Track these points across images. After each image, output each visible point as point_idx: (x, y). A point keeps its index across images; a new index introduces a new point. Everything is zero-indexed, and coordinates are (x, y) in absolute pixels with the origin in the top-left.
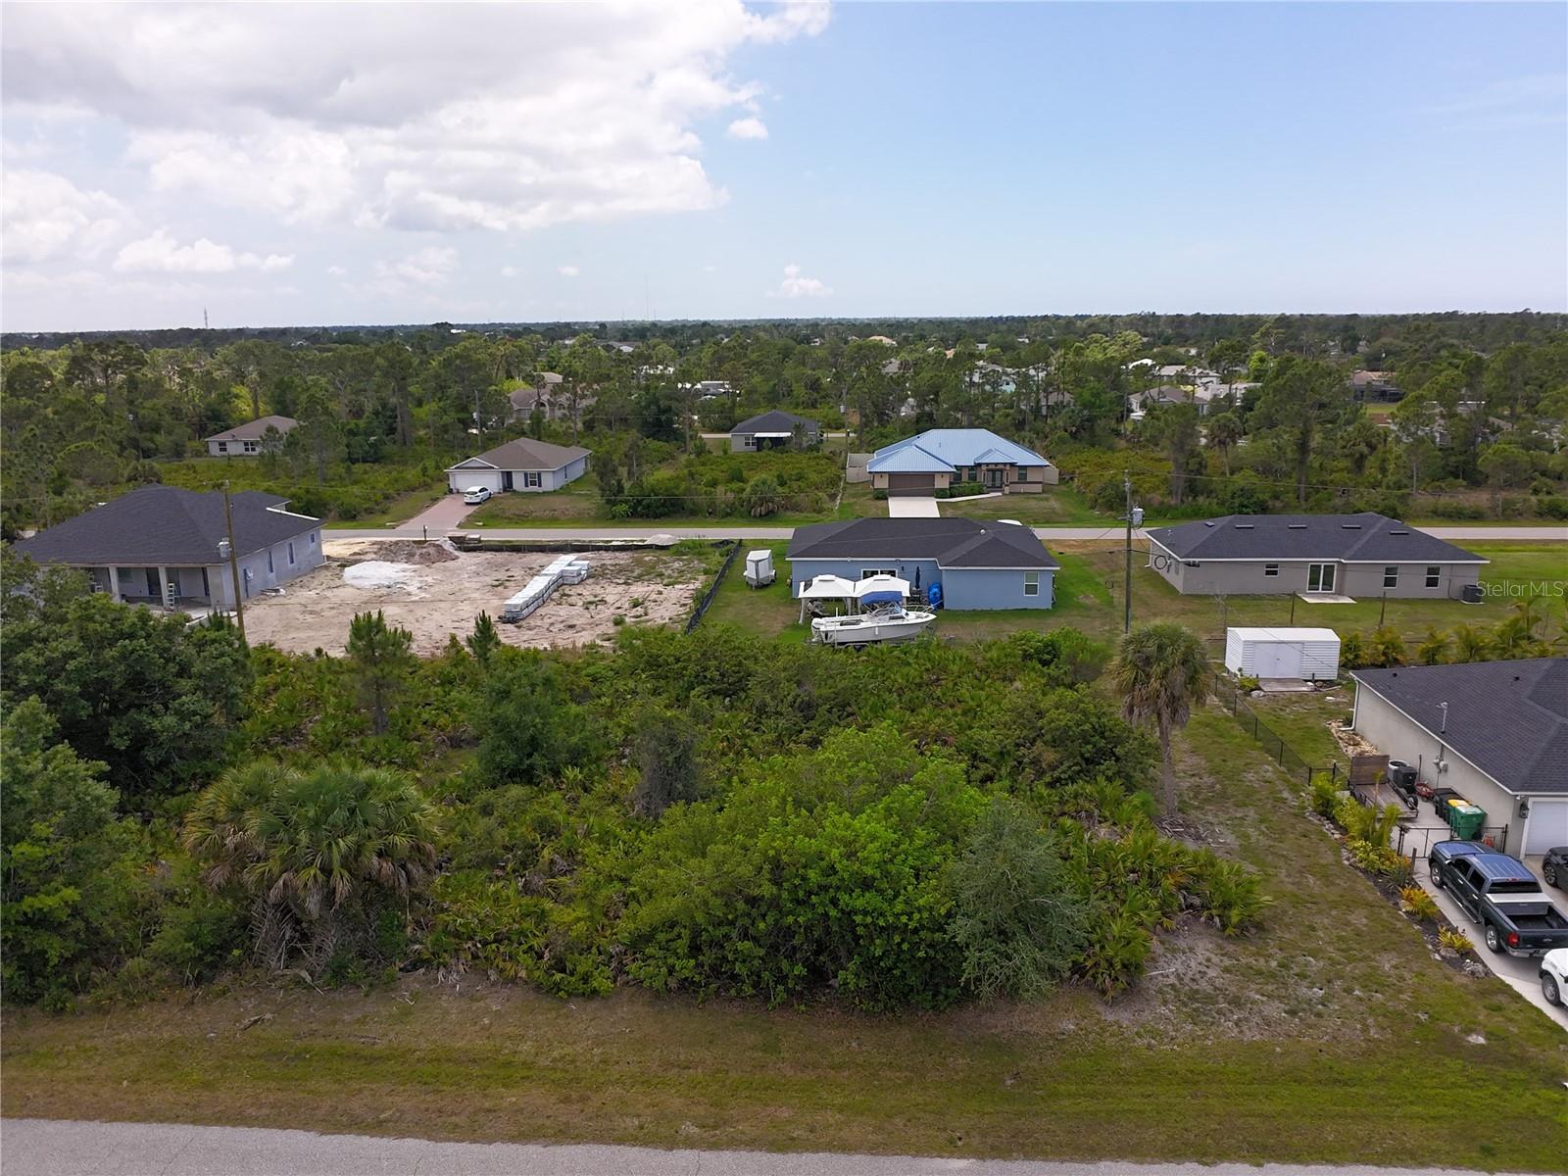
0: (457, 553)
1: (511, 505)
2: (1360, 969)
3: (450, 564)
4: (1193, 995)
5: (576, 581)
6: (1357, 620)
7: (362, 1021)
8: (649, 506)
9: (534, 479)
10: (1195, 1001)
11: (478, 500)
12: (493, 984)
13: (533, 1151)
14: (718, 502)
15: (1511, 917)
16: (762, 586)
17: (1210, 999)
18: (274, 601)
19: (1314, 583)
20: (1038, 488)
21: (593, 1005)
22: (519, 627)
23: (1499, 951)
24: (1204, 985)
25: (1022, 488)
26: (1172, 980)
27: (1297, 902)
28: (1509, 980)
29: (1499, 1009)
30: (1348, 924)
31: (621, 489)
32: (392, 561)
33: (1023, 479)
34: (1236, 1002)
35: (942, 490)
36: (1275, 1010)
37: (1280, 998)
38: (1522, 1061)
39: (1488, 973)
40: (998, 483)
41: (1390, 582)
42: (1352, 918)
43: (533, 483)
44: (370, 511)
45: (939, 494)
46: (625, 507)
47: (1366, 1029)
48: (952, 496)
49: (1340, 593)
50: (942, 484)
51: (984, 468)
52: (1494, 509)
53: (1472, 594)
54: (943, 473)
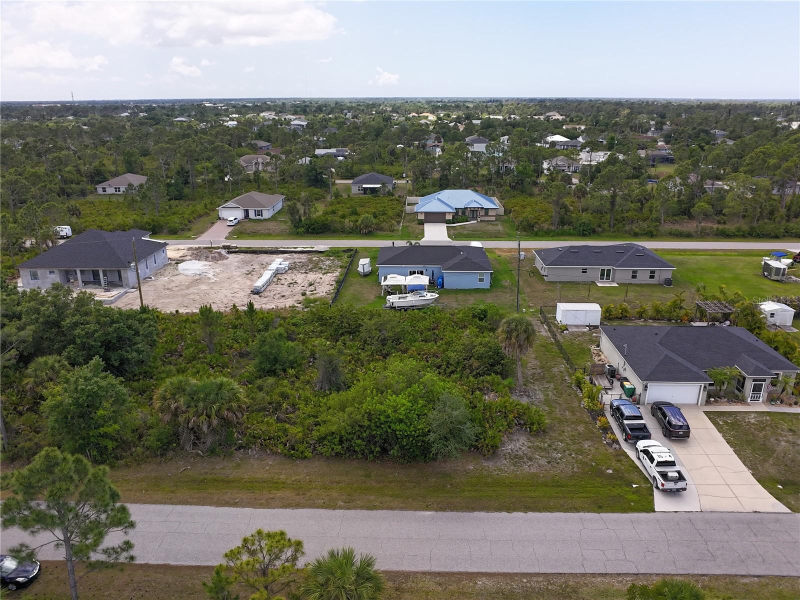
0: (227, 255)
1: (249, 226)
2: (577, 446)
3: (225, 261)
4: (516, 456)
5: (284, 272)
6: (616, 295)
7: (223, 469)
8: (314, 229)
9: (259, 213)
10: (516, 459)
11: (233, 224)
12: (269, 455)
13: (288, 511)
14: (346, 227)
15: (629, 429)
16: (366, 275)
17: (522, 458)
18: (151, 283)
19: (602, 275)
20: (494, 219)
21: (305, 462)
22: (260, 296)
23: (626, 440)
24: (520, 453)
25: (486, 218)
26: (509, 451)
27: (560, 421)
28: (626, 451)
29: (620, 461)
30: (577, 430)
31: (300, 220)
32: (199, 260)
33: (487, 214)
34: (530, 459)
35: (449, 220)
36: (543, 462)
37: (545, 457)
38: (622, 478)
39: (620, 448)
40: (475, 216)
41: (634, 277)
42: (579, 428)
43: (259, 215)
44: (183, 230)
45: (448, 222)
46: (303, 229)
47: (573, 468)
48: (453, 223)
49: (613, 281)
50: (449, 217)
51: (469, 209)
52: (696, 232)
53: (668, 282)
54: (449, 213)
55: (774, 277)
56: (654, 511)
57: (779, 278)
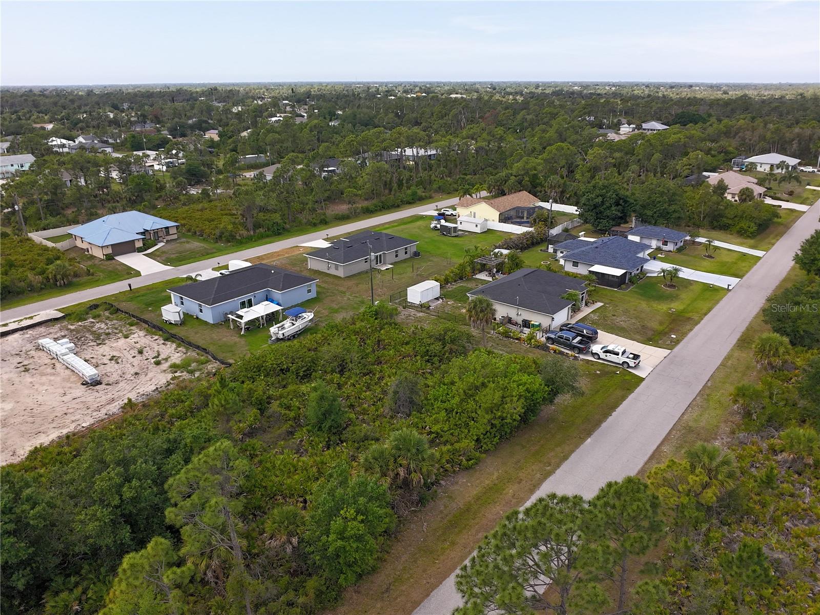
5: (75, 351)
12: (454, 477)
14: (34, 284)
19: (377, 262)
20: (175, 237)
23: (580, 353)
25: (169, 238)
28: (587, 359)
29: (593, 365)
33: (168, 234)
35: (141, 247)
38: (608, 372)
39: (582, 359)
40: (160, 238)
41: (397, 256)
45: (140, 250)
48: (146, 250)
49: (385, 263)
50: (139, 244)
51: (152, 232)
52: (351, 213)
53: (416, 254)
54: (138, 240)
55: (453, 234)
56: (643, 379)
57: (456, 234)
